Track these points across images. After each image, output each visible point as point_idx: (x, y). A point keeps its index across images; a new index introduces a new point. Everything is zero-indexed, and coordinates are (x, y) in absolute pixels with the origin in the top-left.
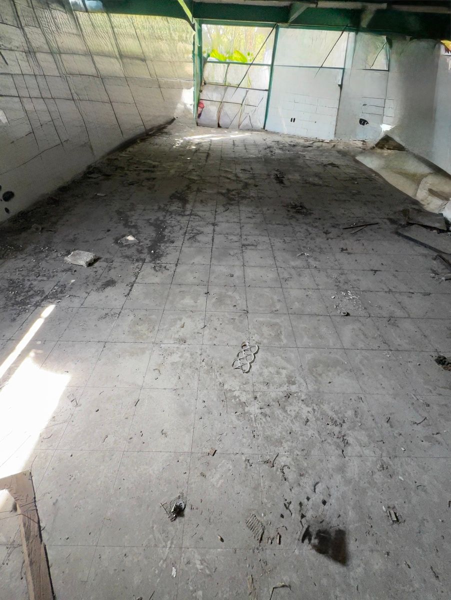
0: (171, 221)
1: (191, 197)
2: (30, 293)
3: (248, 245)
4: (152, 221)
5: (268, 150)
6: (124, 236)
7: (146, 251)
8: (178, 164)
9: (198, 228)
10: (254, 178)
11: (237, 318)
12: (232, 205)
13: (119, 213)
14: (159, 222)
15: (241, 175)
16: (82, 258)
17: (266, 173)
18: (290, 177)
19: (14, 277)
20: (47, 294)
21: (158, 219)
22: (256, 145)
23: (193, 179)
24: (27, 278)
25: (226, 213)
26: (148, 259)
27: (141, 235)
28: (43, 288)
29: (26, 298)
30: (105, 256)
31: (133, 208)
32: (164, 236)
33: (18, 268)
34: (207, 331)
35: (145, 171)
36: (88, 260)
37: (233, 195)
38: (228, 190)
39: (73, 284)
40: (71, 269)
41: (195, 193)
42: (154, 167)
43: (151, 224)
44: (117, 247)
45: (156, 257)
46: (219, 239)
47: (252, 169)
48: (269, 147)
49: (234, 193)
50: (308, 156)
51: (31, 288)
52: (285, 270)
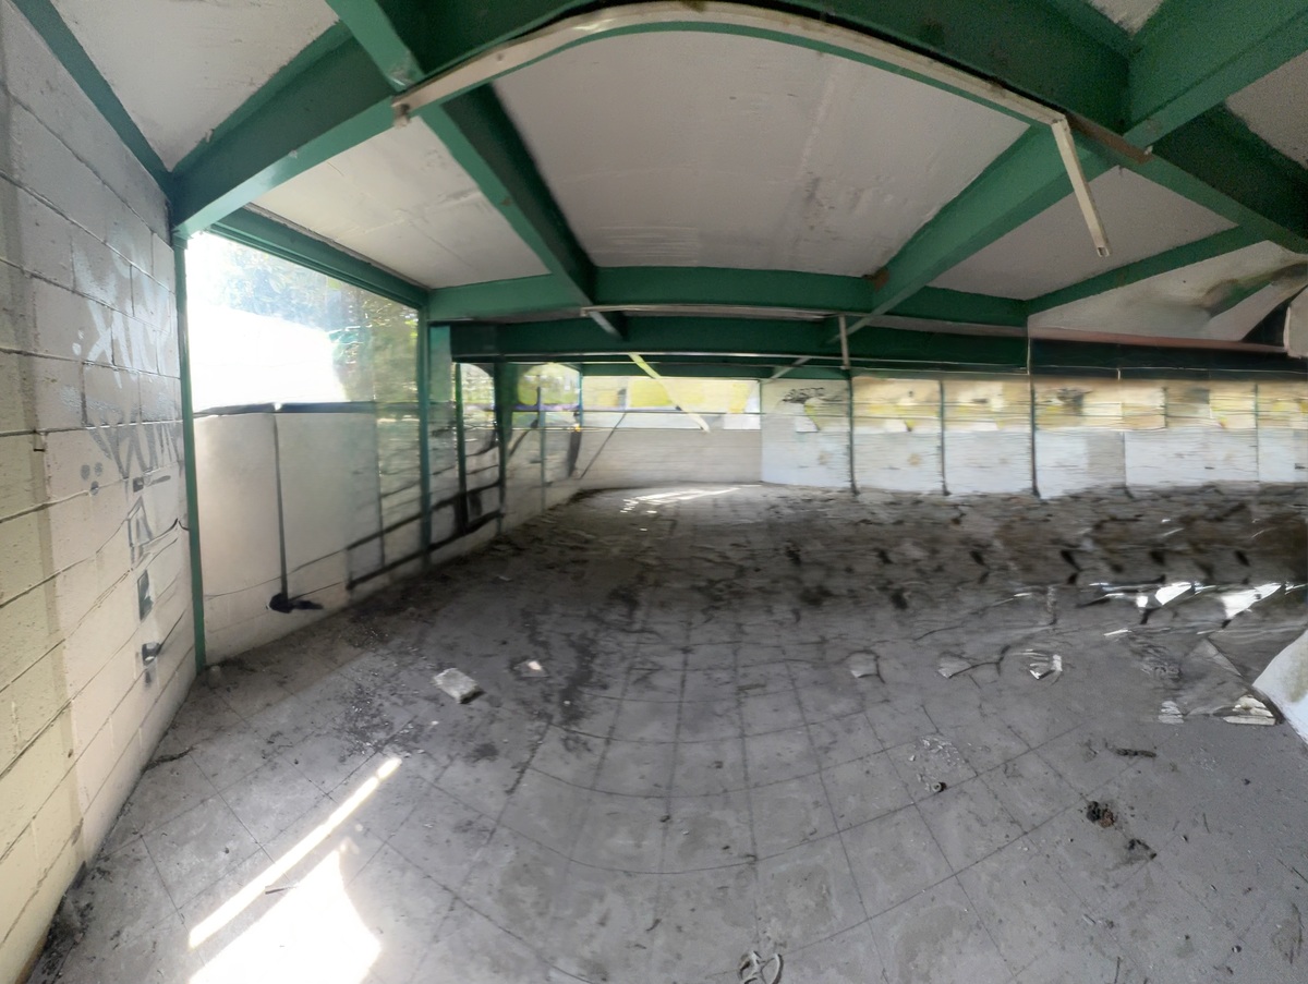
0: (607, 642)
1: (643, 596)
2: (376, 721)
3: (750, 687)
4: (573, 638)
5: (772, 512)
6: (526, 658)
7: (555, 698)
8: (626, 538)
9: (655, 659)
10: (752, 557)
11: (730, 882)
12: (718, 608)
13: (525, 614)
14: (586, 642)
15: (729, 554)
16: (457, 685)
17: (772, 546)
18: (809, 548)
19: (365, 684)
20: (395, 733)
21: (583, 636)
22: (749, 504)
23: (648, 565)
24: (379, 692)
25: (709, 627)
26: (557, 718)
27: (553, 663)
28: (393, 718)
29: (367, 728)
30: (491, 691)
31: (546, 610)
32: (590, 673)
33: (373, 670)
34: (660, 939)
35: (572, 548)
36: (466, 692)
37: (721, 591)
38: (712, 582)
39: (434, 729)
40: (437, 698)
41: (651, 589)
42: (587, 541)
43: (572, 645)
44: (511, 678)
45: (573, 716)
46: (695, 680)
47: (749, 542)
48: (773, 507)
49: (720, 586)
50: (830, 513)
51: (379, 712)
52: (822, 726)
